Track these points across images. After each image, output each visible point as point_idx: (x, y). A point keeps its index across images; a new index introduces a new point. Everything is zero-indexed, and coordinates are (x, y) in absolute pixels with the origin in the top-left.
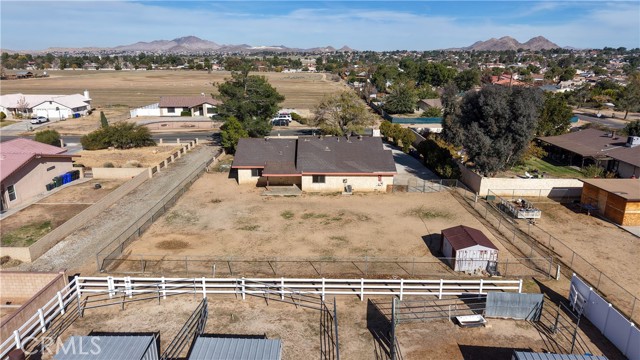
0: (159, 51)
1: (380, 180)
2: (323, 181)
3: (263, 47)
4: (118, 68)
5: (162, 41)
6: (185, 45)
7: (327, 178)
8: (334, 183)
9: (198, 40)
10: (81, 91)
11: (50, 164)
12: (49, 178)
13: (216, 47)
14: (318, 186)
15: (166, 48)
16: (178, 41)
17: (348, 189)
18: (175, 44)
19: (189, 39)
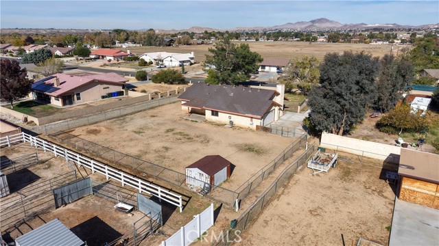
0: (298, 29)
1: (252, 121)
2: (217, 115)
3: (377, 25)
4: (257, 40)
5: (302, 22)
6: (317, 24)
7: (219, 113)
8: (223, 117)
9: (327, 21)
10: (189, 52)
11: (105, 86)
12: (105, 92)
13: (339, 26)
14: (214, 118)
15: (303, 26)
16: (313, 22)
17: (231, 123)
18: (311, 24)
19: (321, 20)
